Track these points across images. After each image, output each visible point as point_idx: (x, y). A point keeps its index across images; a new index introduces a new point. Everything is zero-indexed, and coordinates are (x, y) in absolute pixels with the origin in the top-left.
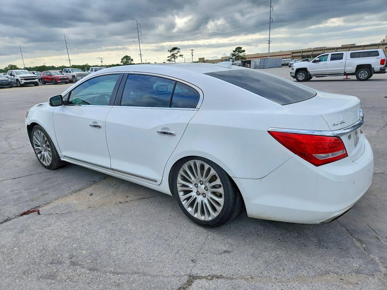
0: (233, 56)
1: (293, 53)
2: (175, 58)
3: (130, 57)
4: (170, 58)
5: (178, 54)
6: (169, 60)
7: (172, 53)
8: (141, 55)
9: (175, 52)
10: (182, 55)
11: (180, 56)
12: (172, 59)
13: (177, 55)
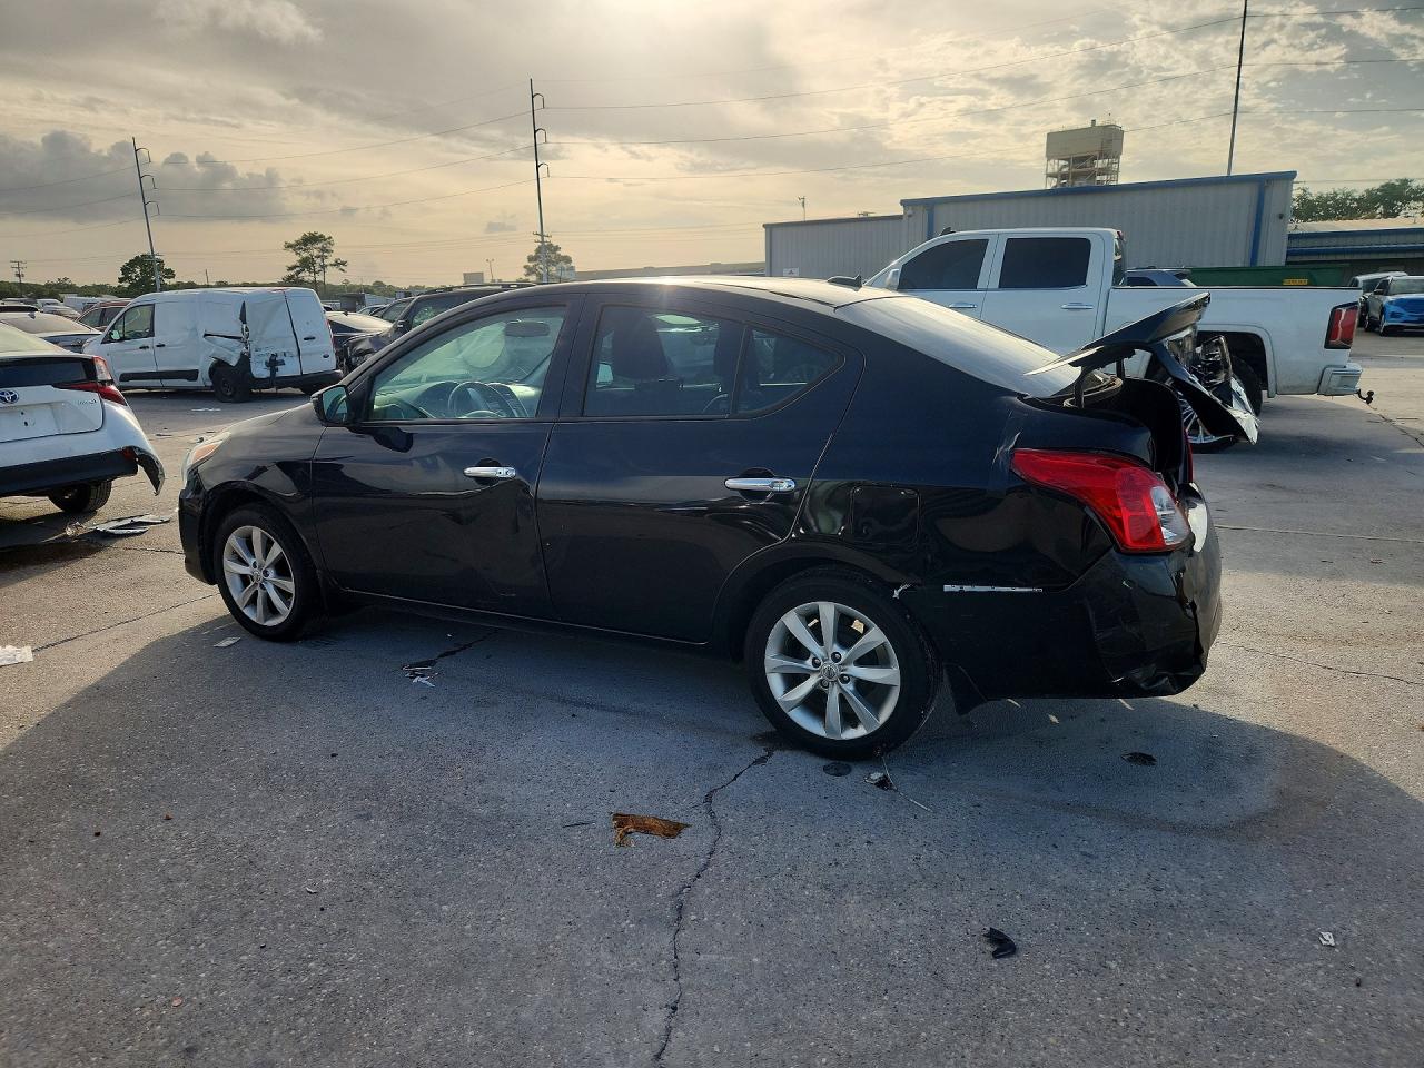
0: (527, 275)
9: (316, 252)
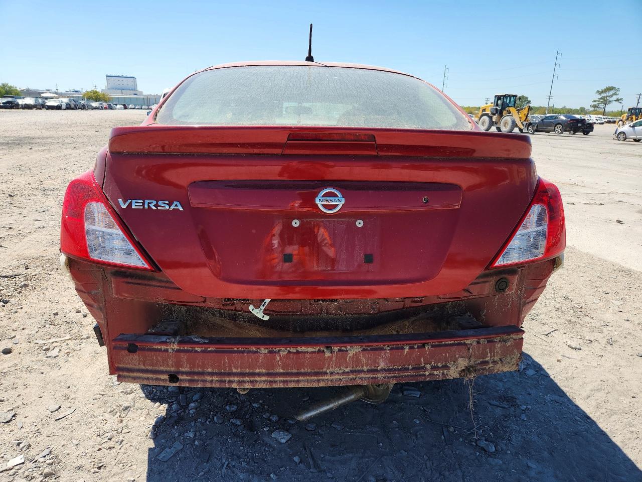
2: (606, 104)
3: (527, 98)
4: (596, 103)
5: (615, 98)
6: (594, 106)
7: (603, 95)
8: (551, 98)
10: (621, 99)
11: (617, 100)
12: (600, 105)
13: (611, 99)
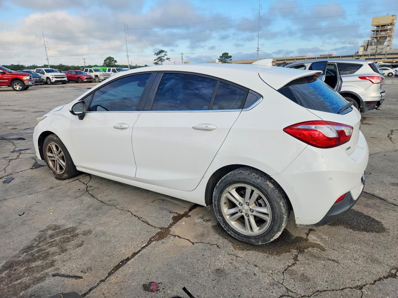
1: (277, 61)
2: (162, 61)
3: (113, 58)
4: (156, 61)
6: (156, 63)
7: (159, 56)
8: (129, 57)
9: (162, 55)
12: (159, 62)
13: (164, 58)
